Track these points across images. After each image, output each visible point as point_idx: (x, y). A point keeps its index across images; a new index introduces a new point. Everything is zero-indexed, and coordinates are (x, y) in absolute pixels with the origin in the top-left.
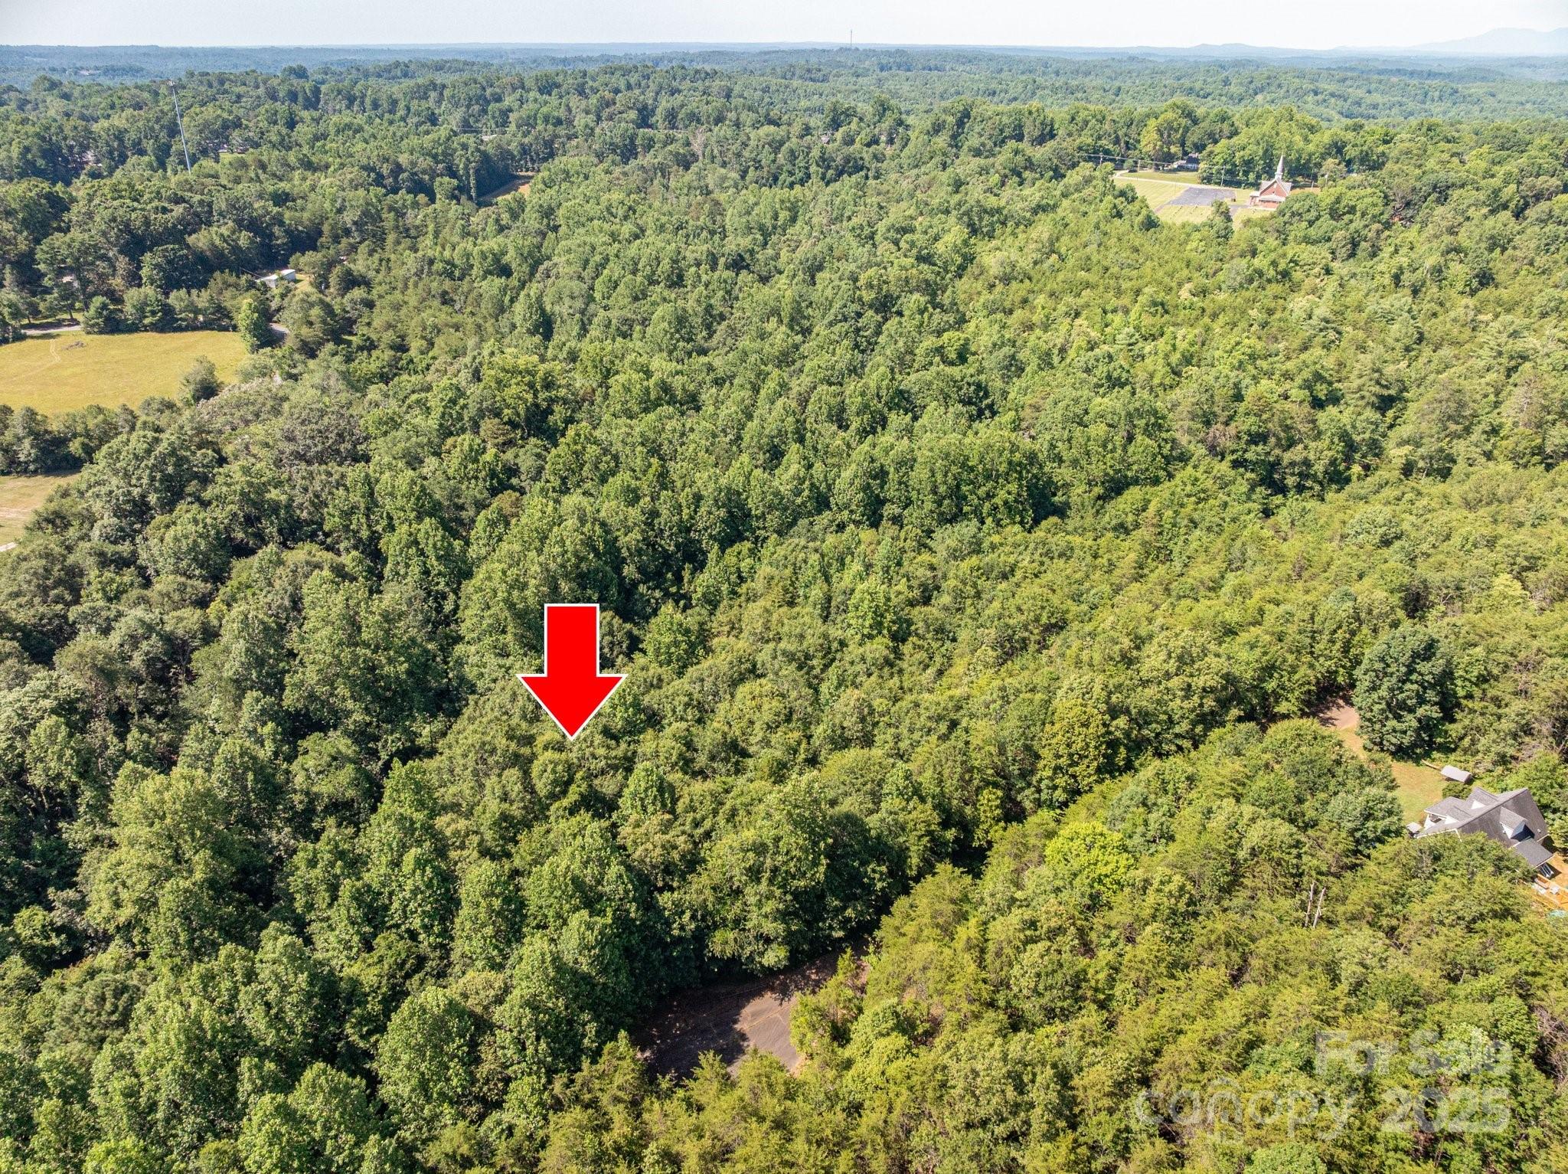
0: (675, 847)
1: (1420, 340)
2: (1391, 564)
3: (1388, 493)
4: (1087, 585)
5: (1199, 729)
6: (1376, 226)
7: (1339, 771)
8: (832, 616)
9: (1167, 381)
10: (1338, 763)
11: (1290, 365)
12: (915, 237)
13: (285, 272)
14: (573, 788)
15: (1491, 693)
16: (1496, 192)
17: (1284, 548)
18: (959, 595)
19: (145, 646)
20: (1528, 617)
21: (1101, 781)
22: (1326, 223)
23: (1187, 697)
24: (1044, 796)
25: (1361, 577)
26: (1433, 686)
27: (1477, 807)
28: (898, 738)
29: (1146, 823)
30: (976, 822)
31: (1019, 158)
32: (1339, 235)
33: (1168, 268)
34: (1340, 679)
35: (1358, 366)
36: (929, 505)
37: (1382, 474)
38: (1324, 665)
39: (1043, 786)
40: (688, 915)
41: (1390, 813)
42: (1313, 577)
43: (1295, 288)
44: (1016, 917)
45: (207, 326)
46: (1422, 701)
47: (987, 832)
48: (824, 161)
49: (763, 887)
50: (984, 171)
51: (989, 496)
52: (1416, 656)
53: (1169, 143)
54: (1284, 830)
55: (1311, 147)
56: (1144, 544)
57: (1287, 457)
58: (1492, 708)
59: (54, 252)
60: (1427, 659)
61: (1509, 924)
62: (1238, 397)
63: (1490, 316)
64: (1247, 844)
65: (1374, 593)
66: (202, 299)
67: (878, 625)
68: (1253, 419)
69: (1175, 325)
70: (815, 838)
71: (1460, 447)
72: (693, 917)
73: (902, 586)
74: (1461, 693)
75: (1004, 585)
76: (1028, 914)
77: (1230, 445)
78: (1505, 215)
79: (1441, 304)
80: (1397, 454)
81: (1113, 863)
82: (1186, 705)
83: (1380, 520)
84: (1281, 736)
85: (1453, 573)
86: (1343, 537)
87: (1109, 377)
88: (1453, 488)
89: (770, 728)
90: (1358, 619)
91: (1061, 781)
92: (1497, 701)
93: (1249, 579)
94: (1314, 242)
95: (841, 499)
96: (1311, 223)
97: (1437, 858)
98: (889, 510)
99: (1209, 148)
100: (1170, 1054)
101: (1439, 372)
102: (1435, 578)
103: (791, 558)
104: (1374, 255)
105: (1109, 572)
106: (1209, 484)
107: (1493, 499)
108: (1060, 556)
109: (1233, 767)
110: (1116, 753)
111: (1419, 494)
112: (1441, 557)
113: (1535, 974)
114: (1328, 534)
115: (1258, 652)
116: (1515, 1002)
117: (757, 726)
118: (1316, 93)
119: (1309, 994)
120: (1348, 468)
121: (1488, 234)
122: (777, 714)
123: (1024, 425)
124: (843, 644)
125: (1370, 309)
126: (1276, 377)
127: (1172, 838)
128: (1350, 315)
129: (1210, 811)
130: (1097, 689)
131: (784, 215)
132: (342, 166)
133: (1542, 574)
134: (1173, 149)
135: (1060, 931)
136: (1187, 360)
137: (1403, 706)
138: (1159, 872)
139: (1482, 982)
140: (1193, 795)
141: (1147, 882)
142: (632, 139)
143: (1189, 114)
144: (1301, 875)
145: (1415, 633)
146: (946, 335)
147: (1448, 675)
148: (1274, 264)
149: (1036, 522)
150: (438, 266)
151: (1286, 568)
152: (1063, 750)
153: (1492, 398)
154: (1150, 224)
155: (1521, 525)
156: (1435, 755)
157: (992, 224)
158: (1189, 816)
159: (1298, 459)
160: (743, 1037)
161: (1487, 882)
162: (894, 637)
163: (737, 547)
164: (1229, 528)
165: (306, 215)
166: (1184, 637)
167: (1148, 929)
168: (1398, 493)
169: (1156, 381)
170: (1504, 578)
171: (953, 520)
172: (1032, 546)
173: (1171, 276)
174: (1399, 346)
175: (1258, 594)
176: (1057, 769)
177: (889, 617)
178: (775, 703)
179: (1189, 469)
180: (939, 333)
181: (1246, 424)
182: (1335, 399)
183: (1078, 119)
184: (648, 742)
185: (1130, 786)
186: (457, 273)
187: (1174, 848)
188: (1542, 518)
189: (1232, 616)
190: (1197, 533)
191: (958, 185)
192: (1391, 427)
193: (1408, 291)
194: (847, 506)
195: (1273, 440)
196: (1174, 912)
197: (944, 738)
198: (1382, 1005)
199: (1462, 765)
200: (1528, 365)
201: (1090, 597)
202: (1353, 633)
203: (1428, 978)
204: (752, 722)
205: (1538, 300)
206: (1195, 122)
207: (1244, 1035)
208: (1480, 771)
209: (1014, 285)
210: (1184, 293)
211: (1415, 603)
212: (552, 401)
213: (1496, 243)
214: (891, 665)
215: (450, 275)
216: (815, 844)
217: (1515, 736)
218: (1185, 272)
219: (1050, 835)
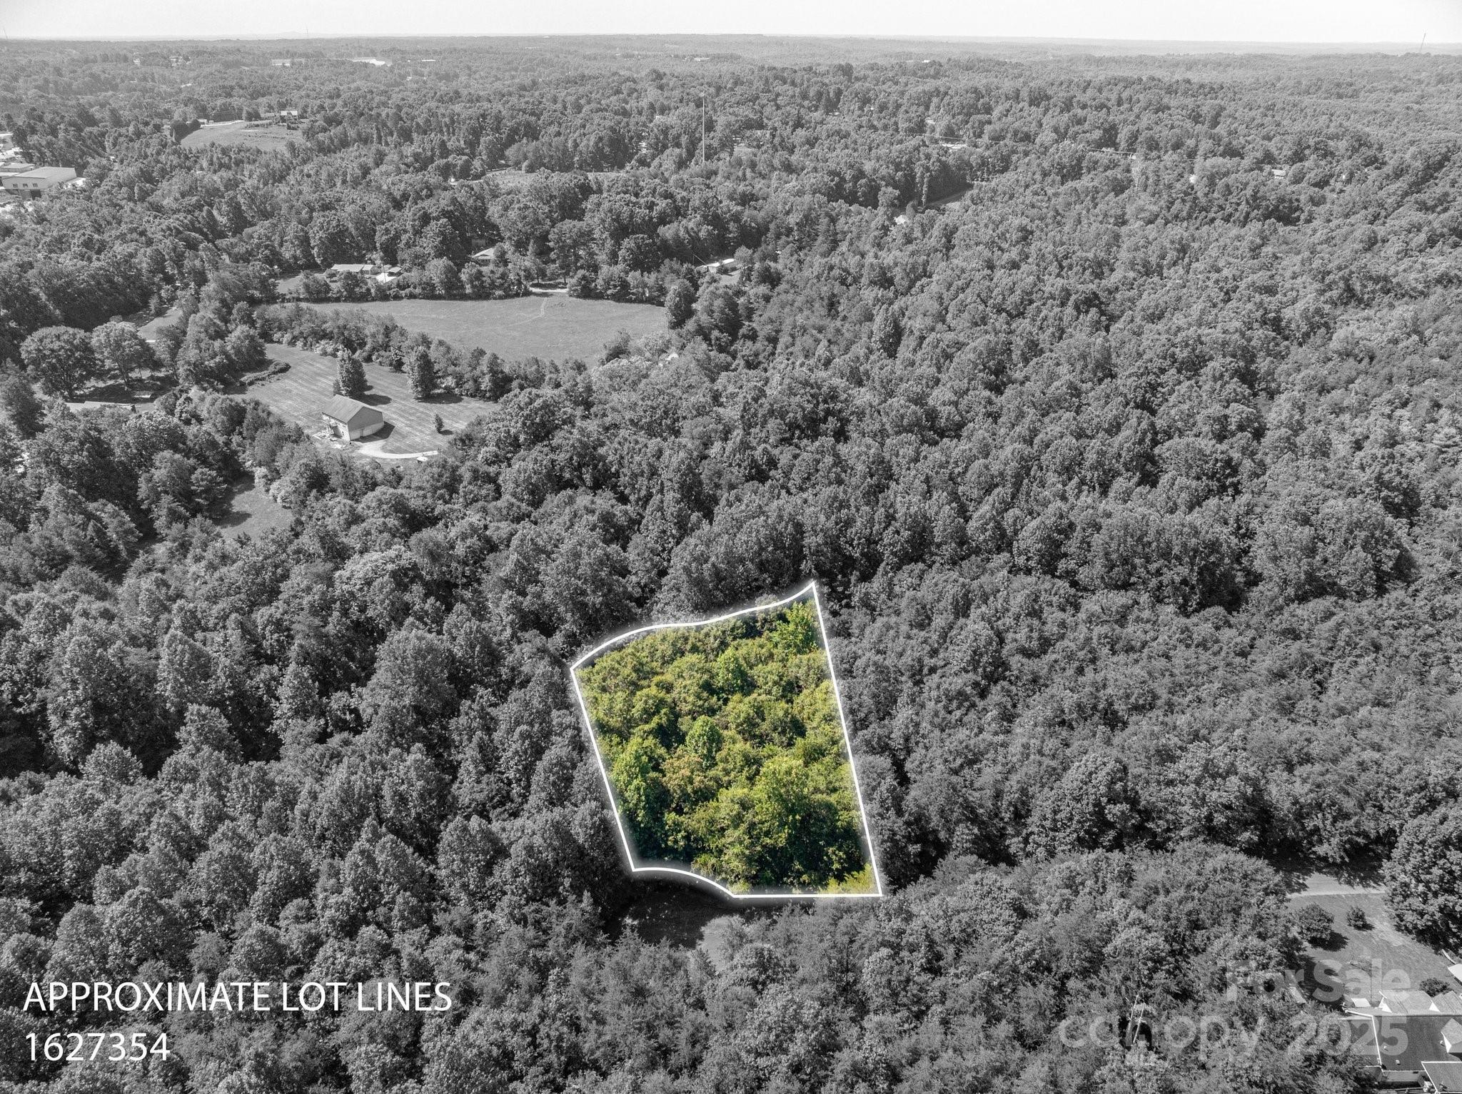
13: (727, 261)
14: (656, 719)
19: (469, 542)
21: (1075, 851)
30: (947, 847)
40: (682, 834)
45: (650, 301)
51: (1159, 573)
59: (561, 233)
66: (651, 279)
72: (686, 837)
124: (933, 670)
131: (1171, 255)
132: (815, 170)
142: (1080, 160)
149: (1202, 606)
150: (836, 272)
152: (1050, 814)
157: (1373, 292)
160: (701, 937)
163: (912, 566)
165: (762, 214)
171: (1122, 587)
184: (733, 702)
186: (850, 280)
191: (1371, 243)
194: (1027, 551)
212: (829, 412)
215: (843, 282)
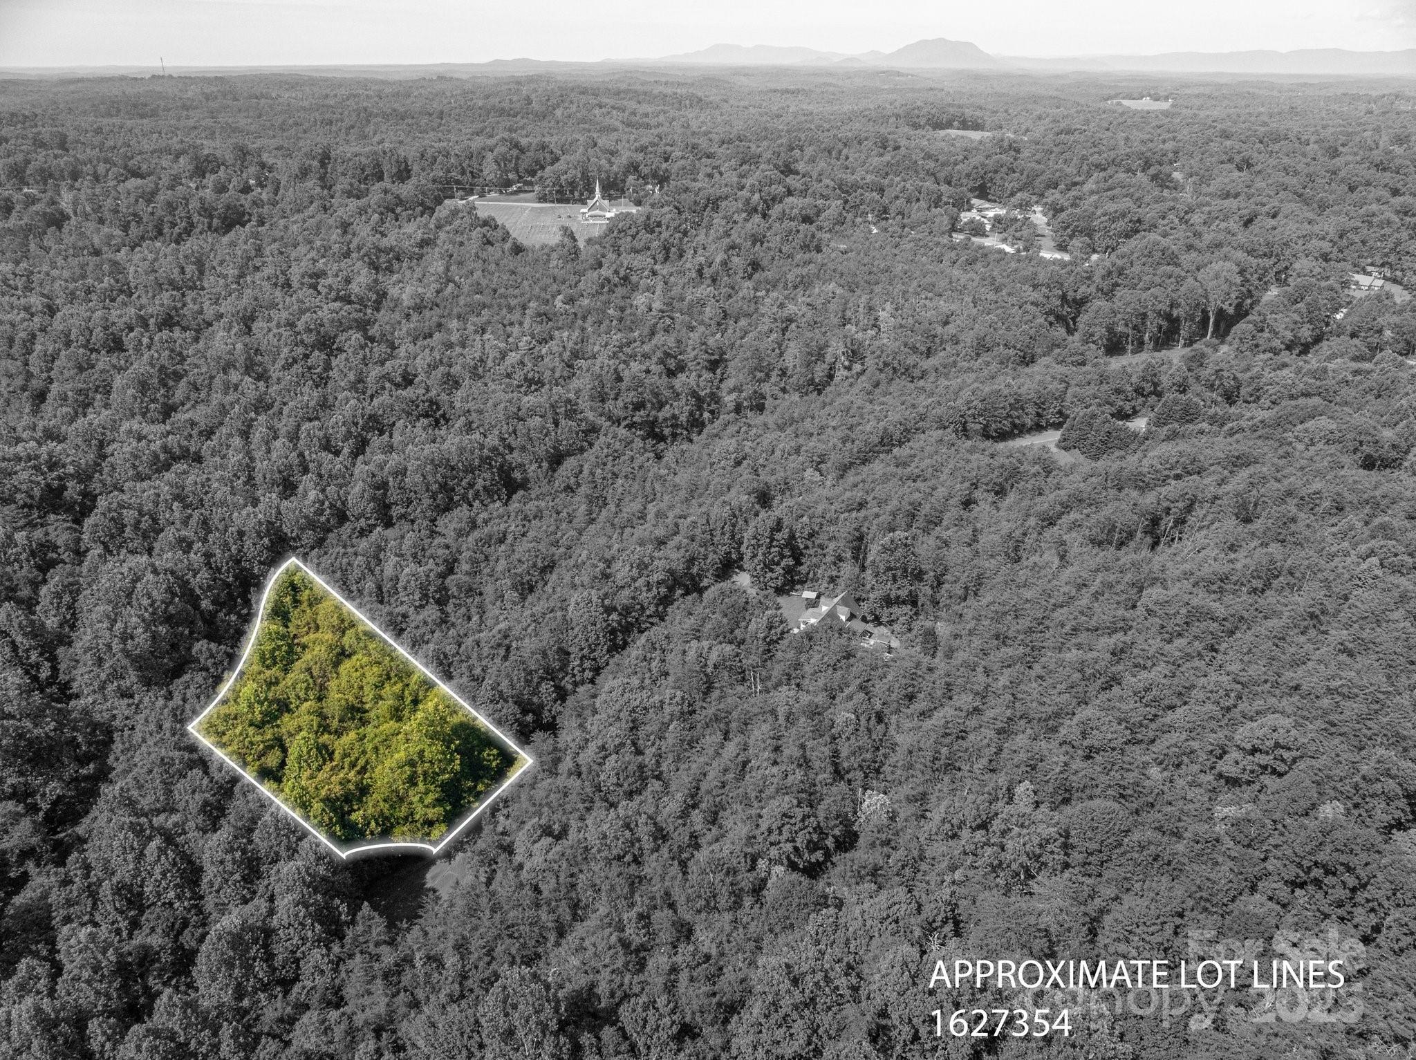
0: (349, 781)
1: (726, 315)
2: (745, 477)
3: (732, 429)
4: (559, 534)
5: (661, 608)
6: (678, 235)
7: (749, 607)
8: (386, 599)
9: (565, 374)
10: (747, 603)
11: (647, 348)
12: (330, 281)
15: (818, 542)
16: (748, 201)
17: (677, 479)
18: (474, 562)
20: (825, 492)
21: (613, 656)
22: (644, 237)
23: (649, 590)
24: (578, 678)
25: (729, 489)
26: (786, 546)
27: (824, 609)
28: (470, 668)
29: (650, 670)
30: (541, 706)
31: (389, 197)
32: (655, 244)
33: (541, 283)
34: (733, 556)
35: (691, 342)
36: (427, 502)
37: (723, 418)
38: (723, 549)
39: (576, 672)
40: (373, 824)
41: (781, 622)
42: (701, 495)
43: (635, 288)
44: (593, 746)
46: (782, 557)
47: (550, 711)
48: (207, 211)
49: (421, 787)
50: (362, 211)
52: (772, 530)
53: (506, 172)
54: (728, 649)
55: (615, 168)
56: (587, 496)
57: (661, 415)
58: (820, 551)
60: (779, 530)
61: (852, 660)
62: (619, 379)
63: (763, 293)
64: (710, 663)
65: (741, 498)
67: (425, 596)
68: (633, 393)
69: (559, 329)
70: (447, 742)
71: (766, 388)
72: (377, 824)
73: (431, 564)
74: (802, 546)
75: (503, 547)
76: (600, 743)
77: (622, 414)
78: (757, 218)
79: (733, 288)
80: (729, 399)
81: (638, 698)
82: (650, 595)
83: (731, 449)
84: (712, 596)
85: (781, 475)
86: (712, 464)
87: (526, 379)
88: (769, 418)
89: (379, 686)
90: (735, 516)
91: (587, 664)
92: (821, 547)
93: (664, 505)
94: (638, 252)
95: (356, 512)
96: (634, 237)
97: (810, 639)
98: (396, 511)
99: (539, 173)
100: (704, 787)
101: (742, 338)
102: (771, 480)
103: (337, 564)
104: (681, 256)
105: (570, 522)
106: (617, 445)
107: (793, 421)
108: (535, 518)
109: (690, 622)
110: (616, 637)
111: (749, 426)
112: (772, 466)
113: (868, 681)
114: (702, 464)
115: (682, 551)
116: (862, 695)
117: (367, 689)
118: (601, 107)
119: (765, 727)
120: (701, 415)
121: (749, 233)
122: (381, 676)
123: (474, 426)
124: (405, 616)
125: (689, 298)
126: (638, 358)
127: (667, 674)
128: (677, 304)
129: (684, 652)
130: (595, 599)
133: (829, 464)
134: (511, 176)
135: (622, 745)
136: (575, 355)
137: (773, 562)
138: (668, 693)
139: (847, 691)
140: (671, 646)
141: (662, 702)
143: (516, 145)
144: (744, 672)
145: (769, 517)
146: (388, 364)
147: (792, 537)
148: (616, 272)
149: (509, 497)
151: (683, 494)
152: (583, 644)
153: (777, 351)
154: (518, 249)
155: (811, 435)
156: (797, 587)
158: (673, 659)
159: (668, 415)
161: (838, 642)
162: (438, 602)
164: (639, 475)
166: (637, 553)
167: (671, 727)
168: (737, 428)
169: (557, 375)
170: (809, 471)
171: (447, 509)
172: (513, 515)
173: (544, 289)
174: (713, 322)
175: (671, 514)
176: (583, 658)
177: (432, 589)
178: (375, 669)
179: (602, 439)
180: (382, 363)
181: (631, 397)
182: (681, 368)
183: (427, 156)
184: (287, 723)
185: (635, 651)
187: (671, 679)
188: (822, 428)
189: (660, 532)
190: (620, 481)
191: (345, 226)
192: (721, 381)
193: (709, 281)
194: (362, 515)
195: (649, 405)
196: (682, 713)
197: (506, 658)
198: (803, 719)
199: (811, 589)
200: (793, 326)
201: (564, 541)
202: (734, 525)
203: (821, 699)
204: (361, 688)
205: (790, 277)
206: (522, 151)
207: (740, 759)
208: (822, 589)
209: (427, 313)
210: (558, 302)
211: (764, 499)
212: (61, 478)
213: (757, 239)
214: (446, 622)
216: (448, 747)
217: (835, 564)
218: (555, 286)
219: (594, 696)
